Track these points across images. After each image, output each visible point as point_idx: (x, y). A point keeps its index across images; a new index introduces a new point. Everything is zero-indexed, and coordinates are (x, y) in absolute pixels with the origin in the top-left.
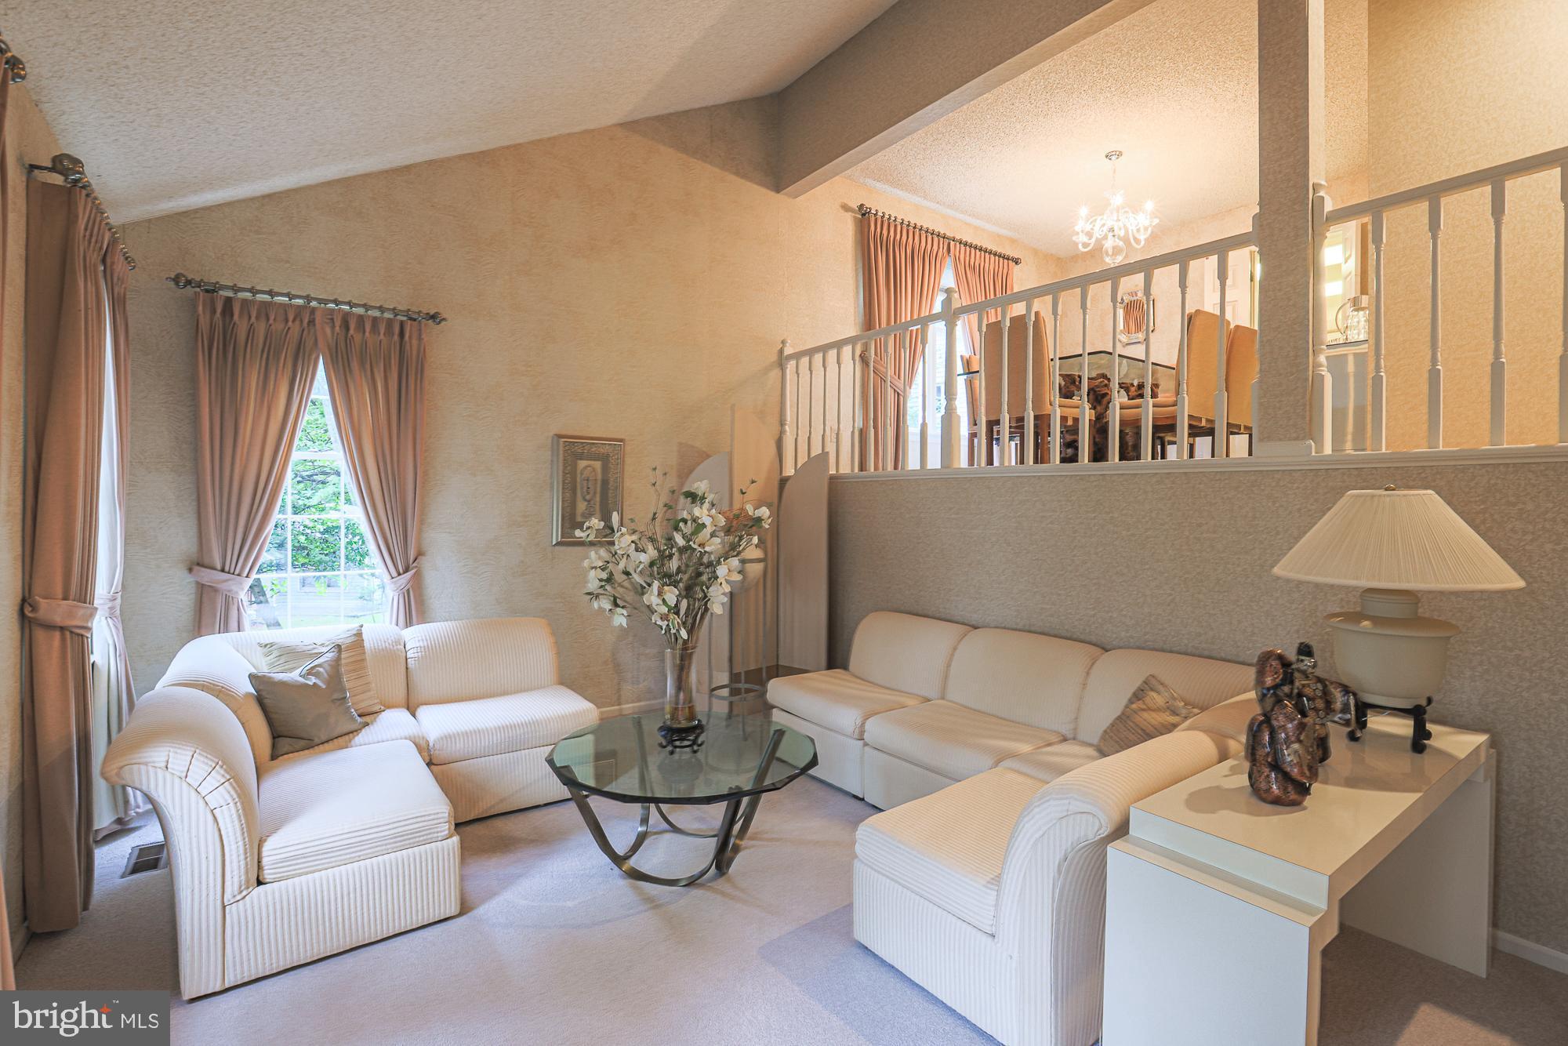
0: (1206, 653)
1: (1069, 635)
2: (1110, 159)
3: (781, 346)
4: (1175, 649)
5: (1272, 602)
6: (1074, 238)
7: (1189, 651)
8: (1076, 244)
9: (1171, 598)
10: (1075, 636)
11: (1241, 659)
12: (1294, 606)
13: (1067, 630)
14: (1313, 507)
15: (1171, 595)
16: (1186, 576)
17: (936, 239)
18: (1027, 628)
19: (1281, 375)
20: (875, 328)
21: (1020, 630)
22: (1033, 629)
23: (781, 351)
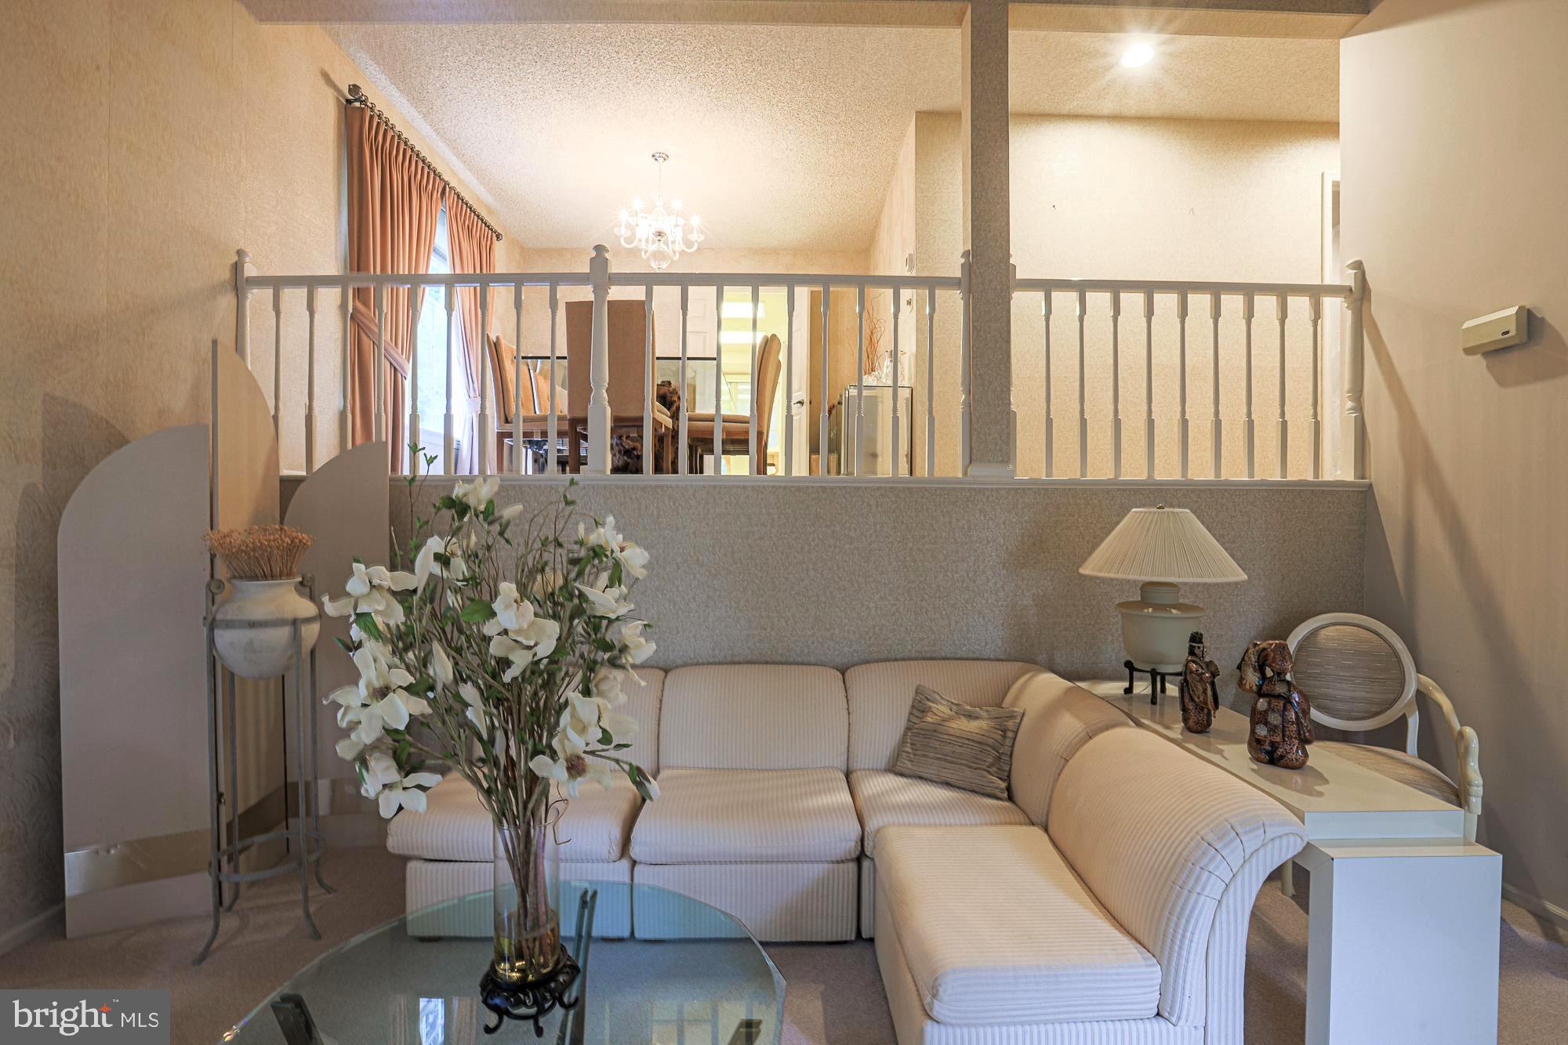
0: (929, 655)
1: (784, 659)
2: (656, 160)
3: (236, 258)
4: (898, 657)
5: (984, 602)
6: (616, 231)
7: (913, 656)
8: (618, 238)
9: (895, 608)
10: (791, 660)
11: (959, 656)
12: (1000, 603)
13: (782, 656)
14: (1015, 520)
15: (895, 605)
16: (910, 585)
17: (432, 175)
18: (729, 659)
19: (990, 406)
20: (368, 270)
21: (720, 663)
22: (736, 659)
23: (237, 268)
